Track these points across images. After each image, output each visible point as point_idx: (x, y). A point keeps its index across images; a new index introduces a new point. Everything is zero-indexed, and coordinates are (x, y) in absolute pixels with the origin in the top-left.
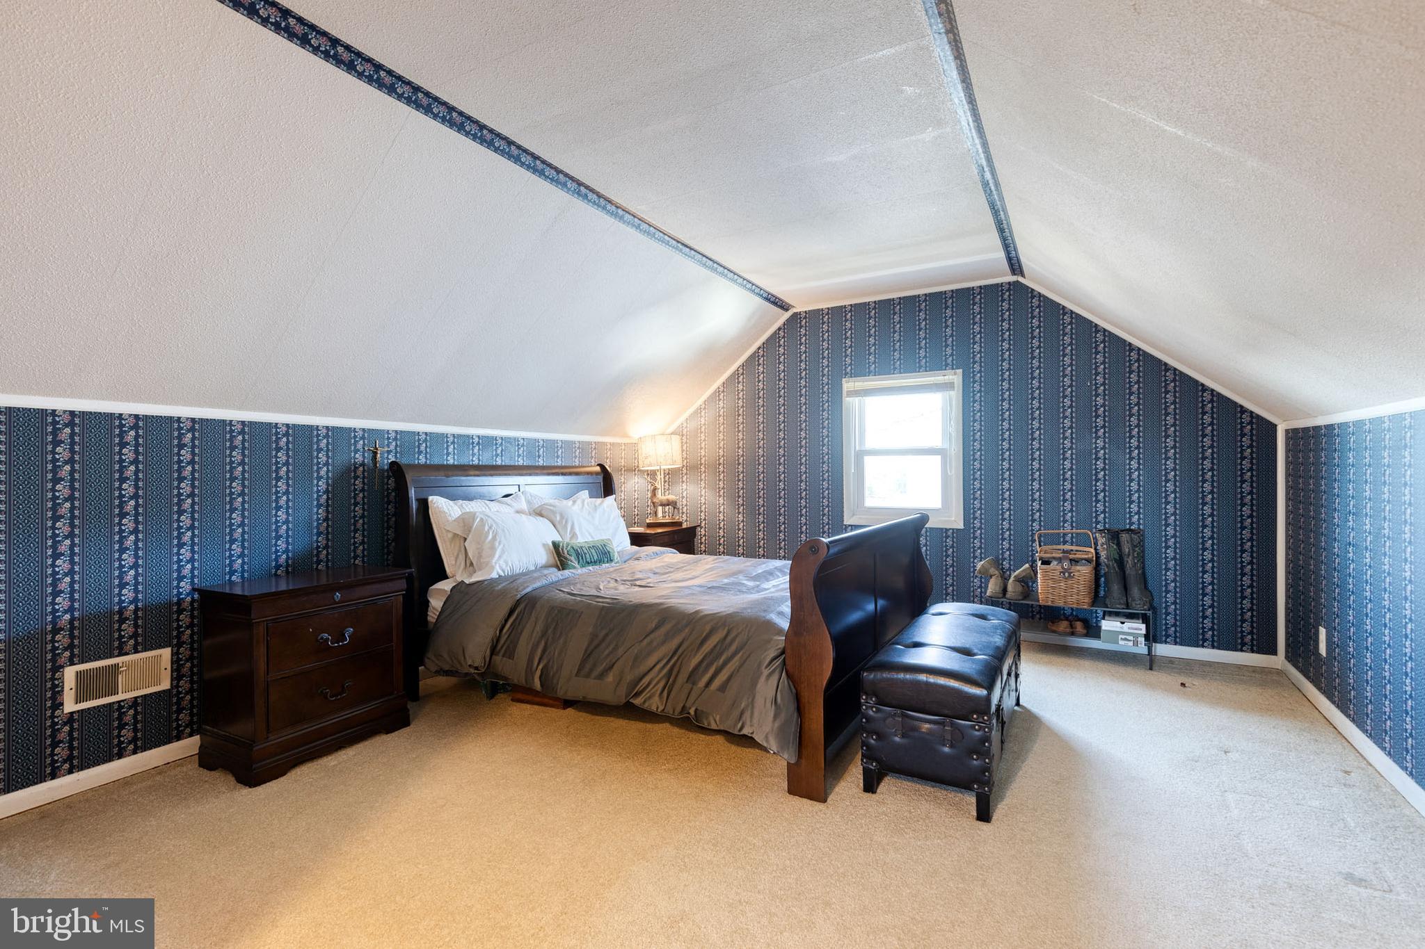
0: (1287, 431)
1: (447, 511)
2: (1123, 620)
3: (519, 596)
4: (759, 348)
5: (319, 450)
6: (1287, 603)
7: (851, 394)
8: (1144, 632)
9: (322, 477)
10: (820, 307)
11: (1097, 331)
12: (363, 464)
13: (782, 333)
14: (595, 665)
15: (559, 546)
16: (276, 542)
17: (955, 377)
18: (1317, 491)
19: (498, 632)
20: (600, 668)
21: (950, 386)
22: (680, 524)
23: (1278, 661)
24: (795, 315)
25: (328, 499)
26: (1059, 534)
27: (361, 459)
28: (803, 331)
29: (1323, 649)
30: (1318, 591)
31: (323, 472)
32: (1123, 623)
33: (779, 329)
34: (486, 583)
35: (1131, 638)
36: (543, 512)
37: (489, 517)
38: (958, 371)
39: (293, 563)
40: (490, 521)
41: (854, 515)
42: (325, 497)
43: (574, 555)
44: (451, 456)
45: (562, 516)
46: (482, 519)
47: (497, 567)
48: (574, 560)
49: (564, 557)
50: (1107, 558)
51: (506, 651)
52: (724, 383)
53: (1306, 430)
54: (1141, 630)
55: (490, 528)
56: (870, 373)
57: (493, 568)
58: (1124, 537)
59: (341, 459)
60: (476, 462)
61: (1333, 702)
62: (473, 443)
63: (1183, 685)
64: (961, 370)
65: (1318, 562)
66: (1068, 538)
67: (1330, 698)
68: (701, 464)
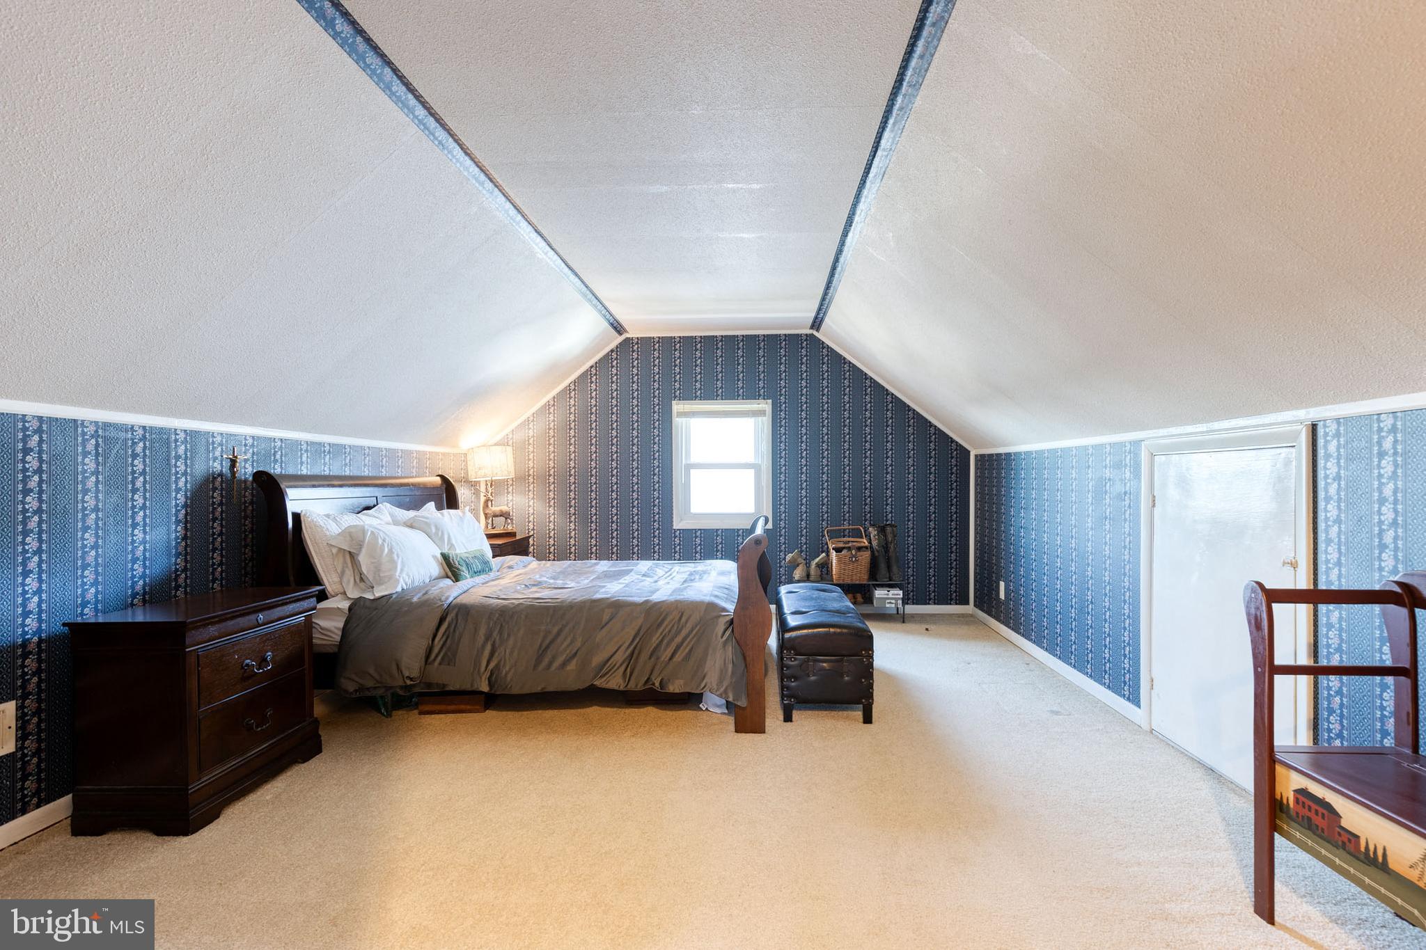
0: (976, 456)
1: (323, 525)
2: (889, 589)
3: (446, 606)
4: (592, 367)
5: (178, 457)
6: (975, 569)
7: (680, 414)
8: (901, 596)
9: (181, 489)
10: (652, 336)
11: (866, 379)
12: (221, 475)
13: (614, 355)
14: (554, 658)
15: (449, 557)
16: (133, 566)
17: (766, 406)
18: (999, 494)
19: (430, 642)
20: (560, 660)
21: (762, 413)
22: (513, 534)
23: (970, 608)
24: (627, 340)
25: (186, 514)
26: (841, 529)
27: (219, 468)
28: (635, 355)
29: (1002, 596)
30: (999, 558)
31: (181, 484)
32: (889, 591)
33: (612, 351)
34: (394, 596)
35: (893, 601)
36: (414, 524)
37: (380, 530)
38: (768, 401)
39: (151, 589)
40: (381, 533)
41: (681, 520)
42: (183, 512)
43: (465, 565)
44: (304, 465)
45: (437, 528)
46: (372, 532)
47: (401, 580)
48: (465, 570)
49: (456, 568)
50: (878, 545)
51: (443, 659)
52: (554, 397)
53: (991, 456)
54: (900, 595)
55: (384, 541)
56: (696, 397)
57: (398, 581)
58: (889, 529)
59: (200, 469)
60: (327, 473)
61: (1009, 627)
62: (324, 451)
63: (927, 629)
64: (771, 400)
65: (999, 541)
66: (846, 533)
67: (1007, 625)
68: (529, 476)
